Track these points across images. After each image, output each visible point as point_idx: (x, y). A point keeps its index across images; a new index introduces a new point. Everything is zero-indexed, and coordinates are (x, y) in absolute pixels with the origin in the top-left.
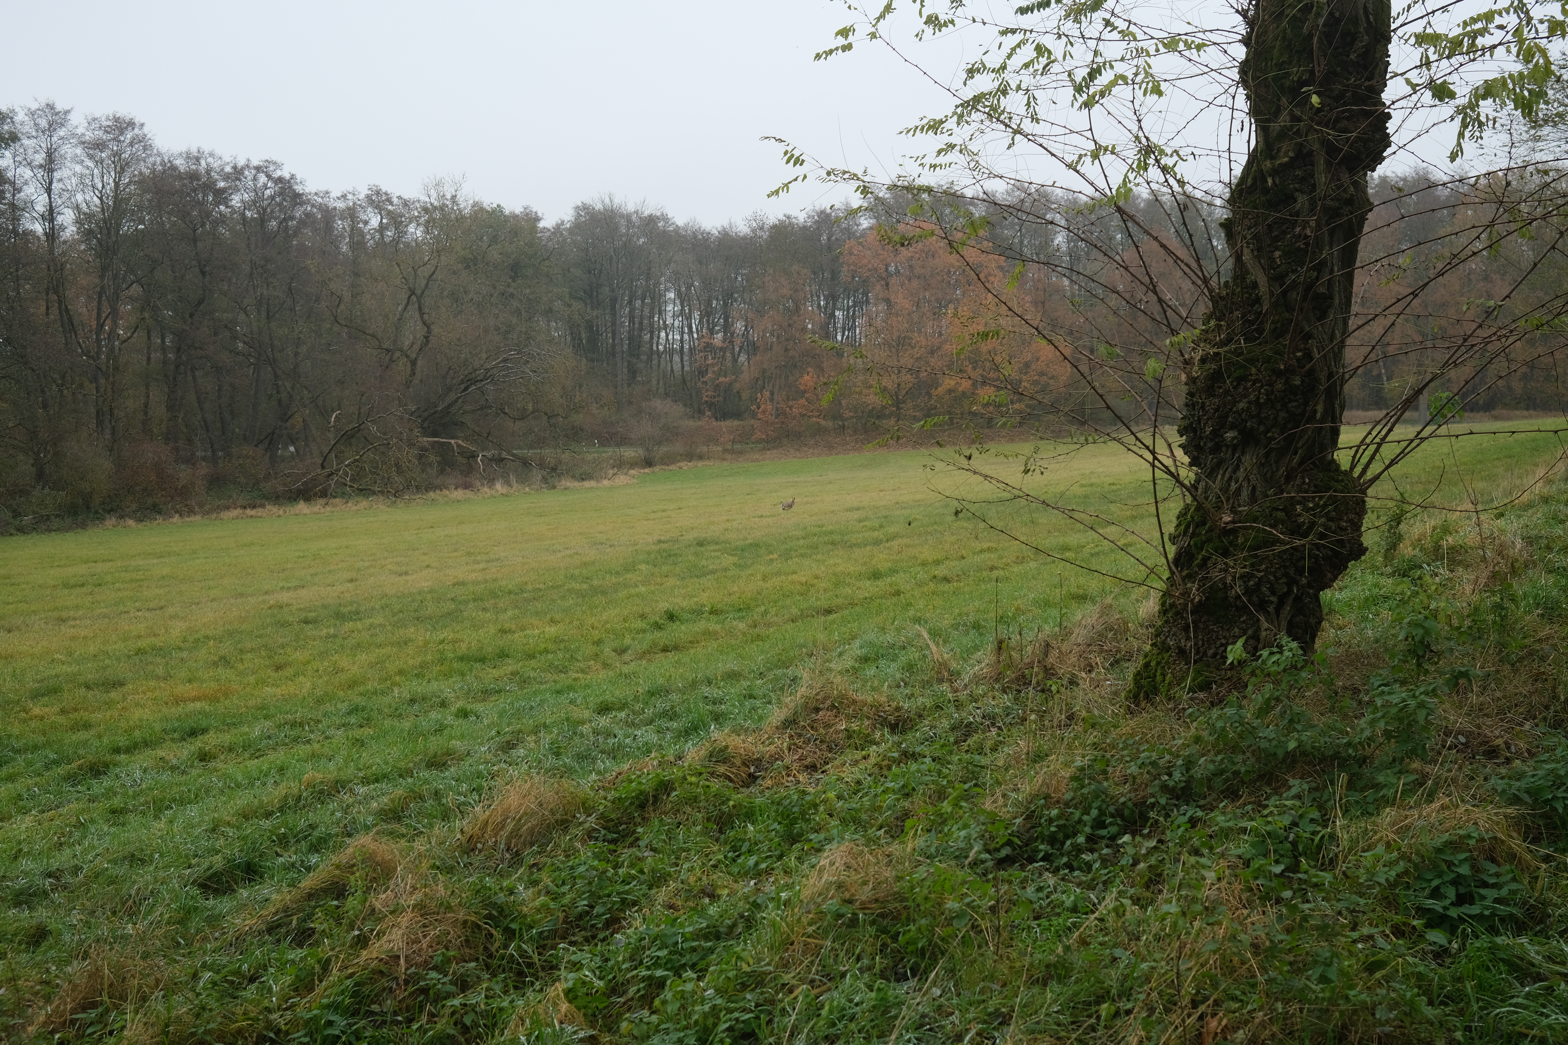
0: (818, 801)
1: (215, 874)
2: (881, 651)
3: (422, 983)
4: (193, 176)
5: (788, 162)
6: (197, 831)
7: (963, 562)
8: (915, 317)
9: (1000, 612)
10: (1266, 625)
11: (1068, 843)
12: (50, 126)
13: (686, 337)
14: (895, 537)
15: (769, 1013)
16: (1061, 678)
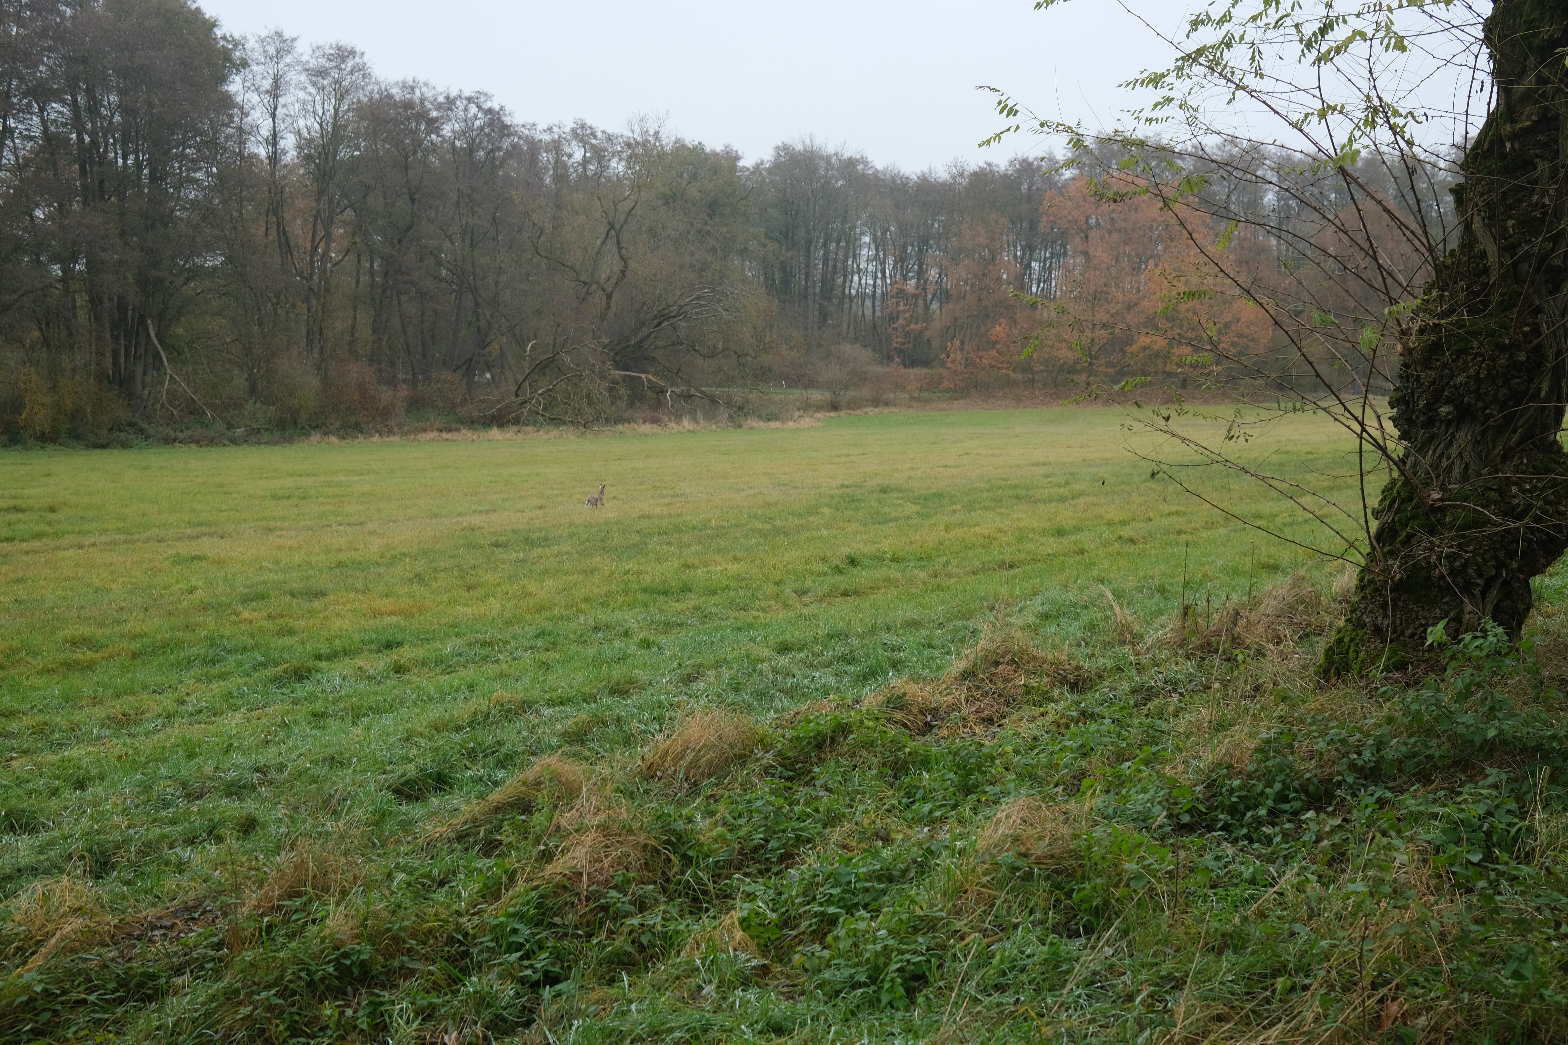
0: (995, 754)
1: (407, 782)
2: (1063, 609)
3: (602, 901)
4: (408, 105)
5: (1001, 112)
6: (392, 740)
7: (1150, 524)
8: (1114, 271)
9: (1187, 577)
10: (1469, 607)
11: (1249, 814)
12: (278, 53)
13: (879, 282)
14: (1081, 494)
15: (940, 958)
16: (1248, 648)
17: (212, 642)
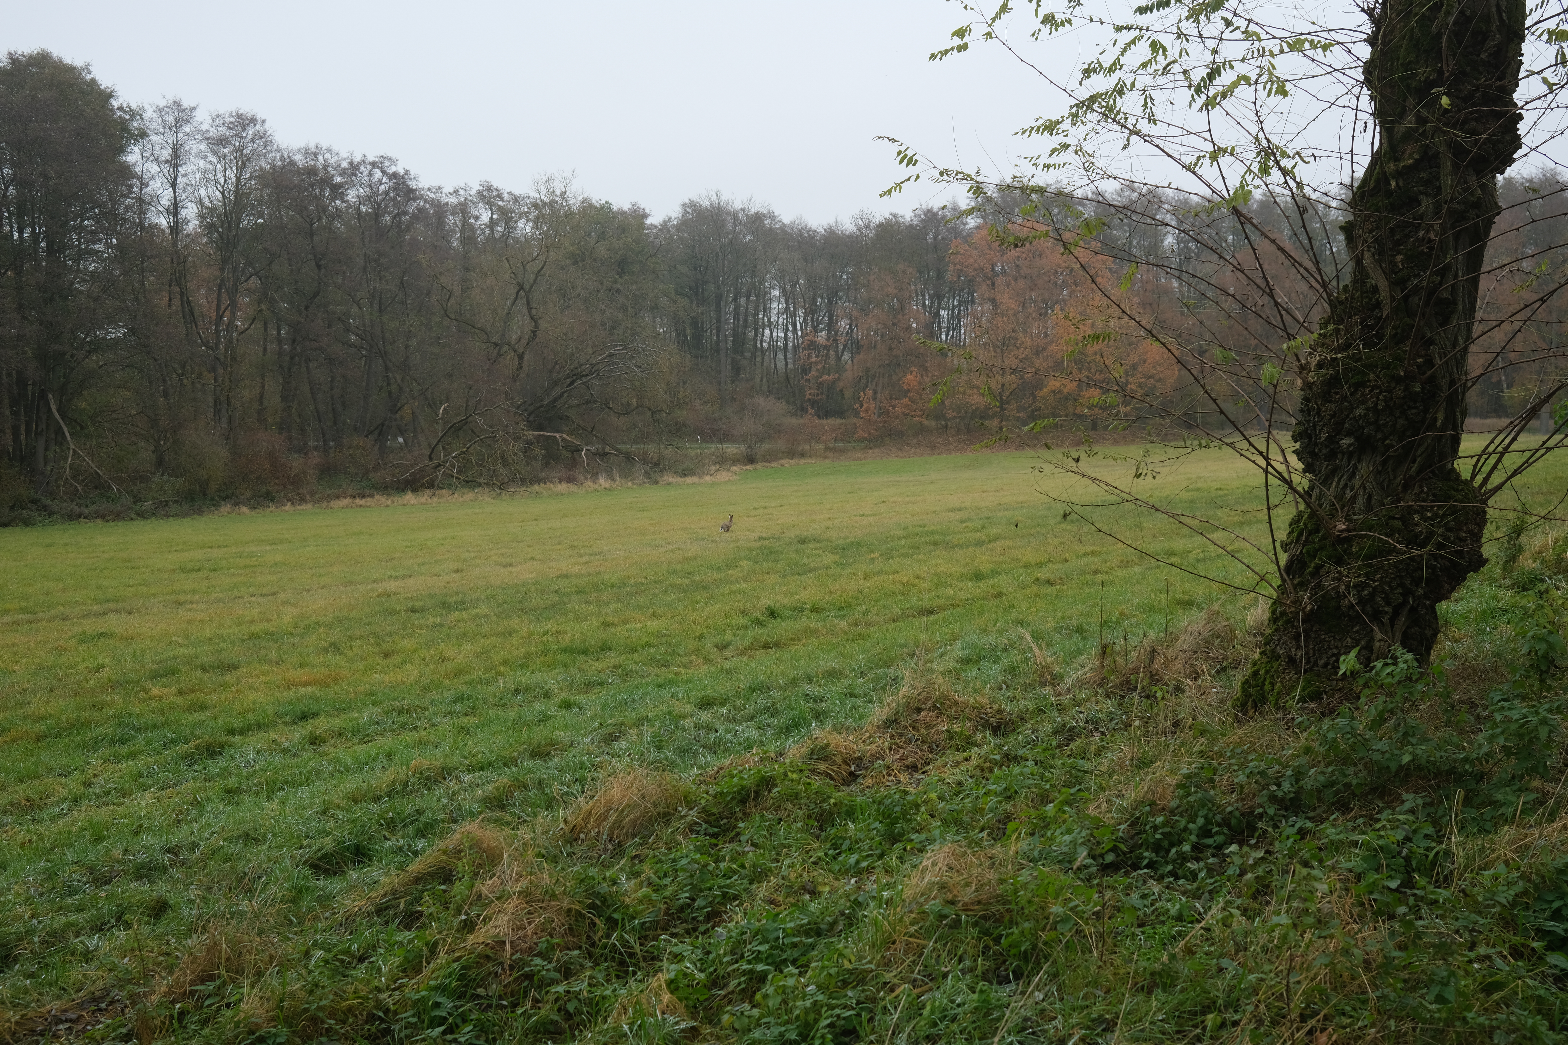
0: (919, 802)
1: (325, 856)
2: (983, 653)
3: (527, 969)
4: (311, 171)
5: (901, 162)
6: (308, 813)
7: (1066, 565)
8: (1021, 317)
9: (1104, 617)
10: (1379, 635)
11: (1173, 850)
12: (177, 122)
13: (790, 334)
14: (997, 538)
15: (871, 1011)
16: (1166, 684)
17: (120, 720)
